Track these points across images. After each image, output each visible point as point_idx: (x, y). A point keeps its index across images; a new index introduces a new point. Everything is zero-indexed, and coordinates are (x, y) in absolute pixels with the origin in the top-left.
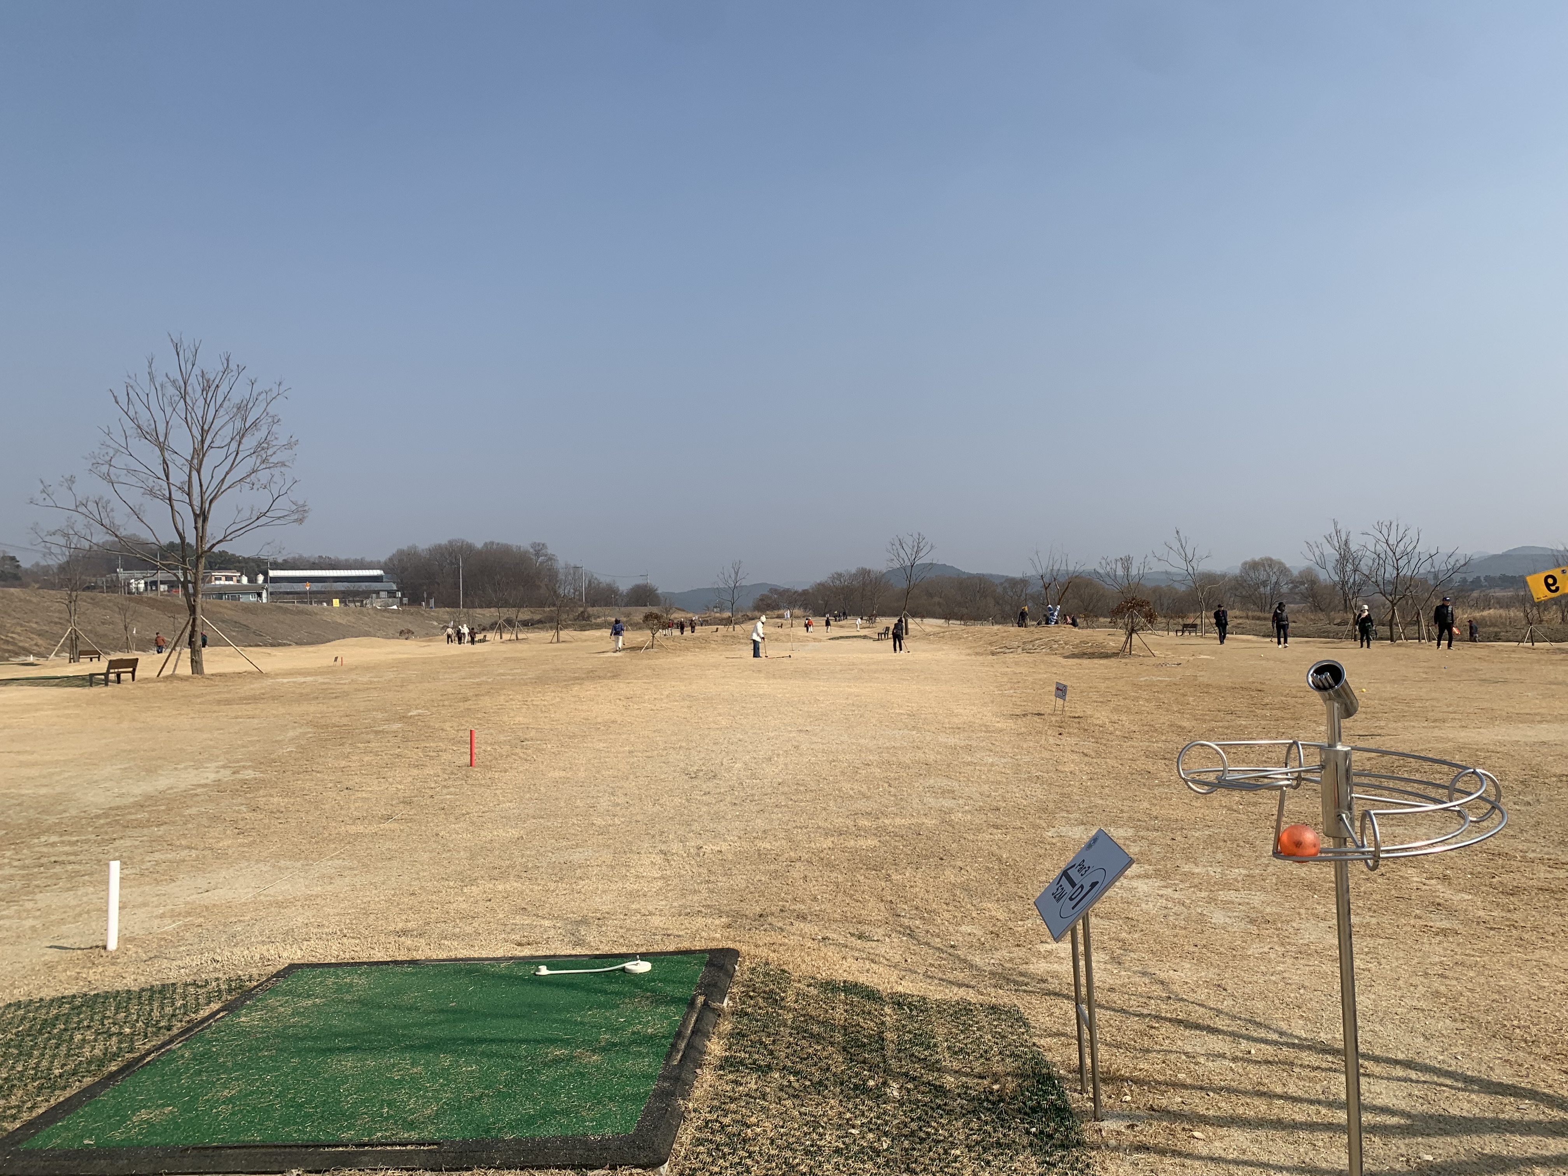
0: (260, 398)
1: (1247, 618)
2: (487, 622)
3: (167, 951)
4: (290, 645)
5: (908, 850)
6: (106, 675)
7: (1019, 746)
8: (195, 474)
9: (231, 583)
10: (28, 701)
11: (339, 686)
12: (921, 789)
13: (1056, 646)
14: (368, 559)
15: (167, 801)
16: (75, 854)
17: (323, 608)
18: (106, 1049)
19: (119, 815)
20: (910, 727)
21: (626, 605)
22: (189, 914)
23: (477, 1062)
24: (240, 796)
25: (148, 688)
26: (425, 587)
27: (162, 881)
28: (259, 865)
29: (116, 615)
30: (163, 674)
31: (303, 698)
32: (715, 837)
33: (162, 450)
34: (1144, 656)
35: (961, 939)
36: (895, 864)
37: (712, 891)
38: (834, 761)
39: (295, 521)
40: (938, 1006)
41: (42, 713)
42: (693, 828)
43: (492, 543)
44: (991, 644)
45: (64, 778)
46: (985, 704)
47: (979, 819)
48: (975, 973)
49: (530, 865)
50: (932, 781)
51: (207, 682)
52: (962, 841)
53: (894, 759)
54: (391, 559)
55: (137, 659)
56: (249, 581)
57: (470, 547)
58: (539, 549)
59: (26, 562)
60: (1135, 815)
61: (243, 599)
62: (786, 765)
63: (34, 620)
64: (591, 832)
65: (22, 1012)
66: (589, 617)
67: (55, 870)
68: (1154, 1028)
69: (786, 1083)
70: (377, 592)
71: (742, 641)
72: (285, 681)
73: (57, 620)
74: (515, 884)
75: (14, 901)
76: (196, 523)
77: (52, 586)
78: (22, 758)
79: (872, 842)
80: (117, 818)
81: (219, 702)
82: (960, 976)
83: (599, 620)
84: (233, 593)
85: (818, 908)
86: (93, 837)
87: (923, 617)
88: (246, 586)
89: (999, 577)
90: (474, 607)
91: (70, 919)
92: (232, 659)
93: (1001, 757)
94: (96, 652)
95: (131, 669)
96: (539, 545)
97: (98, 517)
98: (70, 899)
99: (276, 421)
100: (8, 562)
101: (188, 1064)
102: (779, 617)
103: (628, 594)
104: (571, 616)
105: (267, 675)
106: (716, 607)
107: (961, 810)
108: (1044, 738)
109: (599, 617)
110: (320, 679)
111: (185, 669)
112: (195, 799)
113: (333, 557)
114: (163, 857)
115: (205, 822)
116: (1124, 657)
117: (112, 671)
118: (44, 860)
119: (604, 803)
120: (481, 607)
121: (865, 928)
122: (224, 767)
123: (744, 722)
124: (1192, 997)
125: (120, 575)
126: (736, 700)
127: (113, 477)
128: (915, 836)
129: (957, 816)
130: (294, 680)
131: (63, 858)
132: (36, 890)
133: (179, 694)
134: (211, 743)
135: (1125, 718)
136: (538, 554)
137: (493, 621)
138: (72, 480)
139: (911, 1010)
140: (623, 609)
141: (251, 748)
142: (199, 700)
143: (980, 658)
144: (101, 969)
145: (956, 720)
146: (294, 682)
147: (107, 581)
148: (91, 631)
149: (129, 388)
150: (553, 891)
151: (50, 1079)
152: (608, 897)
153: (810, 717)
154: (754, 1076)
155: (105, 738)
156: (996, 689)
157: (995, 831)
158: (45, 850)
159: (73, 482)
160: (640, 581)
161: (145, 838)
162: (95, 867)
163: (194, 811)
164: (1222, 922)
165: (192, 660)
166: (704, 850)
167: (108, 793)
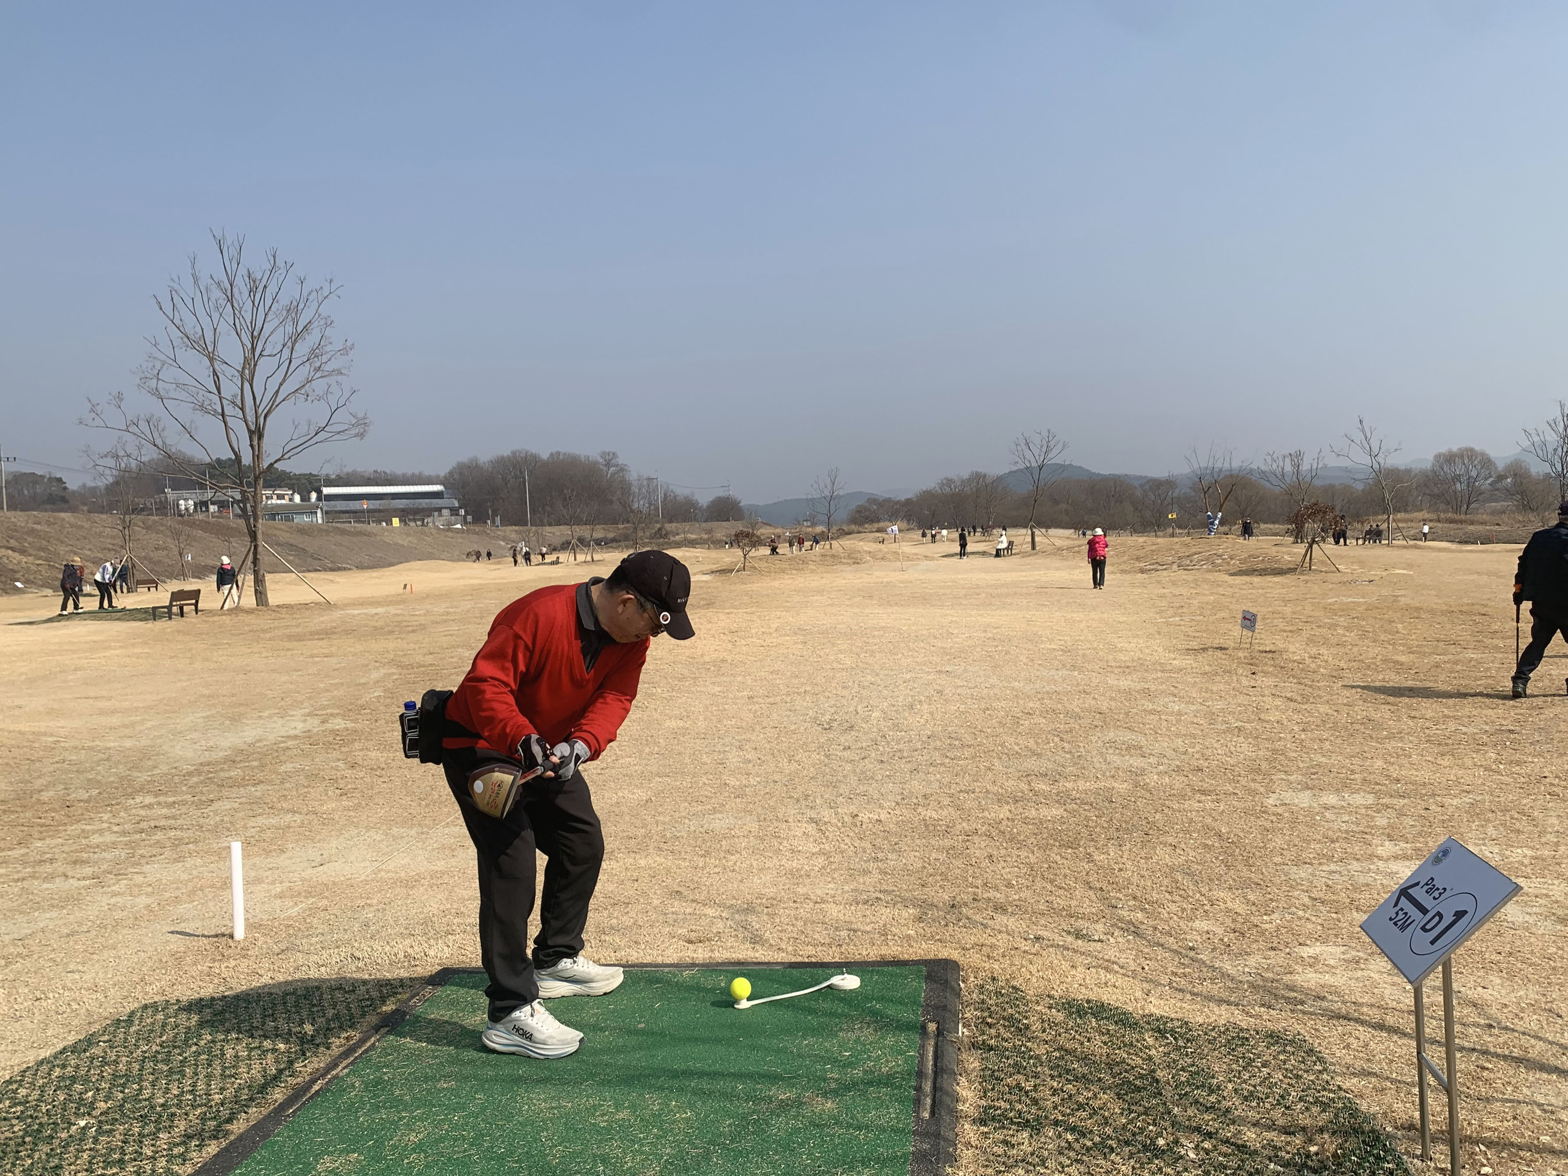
0: (311, 298)
1: (1439, 521)
2: (557, 542)
3: (298, 942)
4: (350, 569)
5: (1103, 821)
6: (170, 607)
7: (1207, 688)
8: (247, 385)
9: (283, 502)
10: (94, 638)
11: (416, 618)
12: (1100, 744)
13: (1220, 561)
14: (427, 473)
15: (259, 756)
16: (174, 817)
17: (383, 529)
18: (265, 1070)
19: (212, 773)
20: (1068, 666)
21: (706, 521)
22: (309, 894)
23: (692, 1106)
24: (335, 749)
25: (214, 622)
26: (489, 504)
27: (270, 851)
28: (371, 833)
29: (169, 540)
30: (226, 607)
31: (378, 632)
32: (868, 803)
33: (211, 360)
34: (1326, 572)
35: (1198, 938)
36: (1093, 840)
37: (883, 872)
38: (988, 709)
39: (356, 435)
40: (1206, 1034)
41: (112, 652)
42: (841, 791)
43: (558, 453)
44: (1138, 559)
45: (147, 729)
46: (1150, 636)
47: (1179, 782)
48: (1230, 984)
49: (668, 835)
50: (1111, 735)
51: (273, 615)
52: (1166, 810)
53: (1059, 706)
54: (451, 473)
55: (199, 591)
56: (302, 500)
57: (535, 458)
58: (609, 459)
59: (73, 484)
60: (1371, 777)
61: (297, 519)
62: (932, 713)
63: (88, 547)
64: (726, 794)
65: (160, 1016)
66: (666, 535)
67: (157, 837)
68: (1487, 1069)
69: (1063, 1144)
70: (439, 510)
71: (843, 560)
72: (356, 612)
73: (110, 546)
74: (658, 859)
75: (123, 874)
76: (251, 440)
77: (102, 510)
78: (101, 704)
79: (1057, 812)
80: (211, 775)
81: (290, 638)
82: (1215, 989)
83: (677, 538)
84: (286, 513)
85: (1017, 897)
86: (188, 797)
87: (1048, 527)
88: (298, 505)
89: (1137, 478)
90: (543, 525)
91: (185, 897)
92: (293, 587)
93: (1187, 703)
94: (153, 581)
95: (194, 601)
96: (609, 454)
97: (150, 437)
98: (178, 871)
99: (329, 324)
100: (55, 484)
101: (362, 1097)
102: (879, 530)
103: (708, 507)
104: (648, 534)
105: (335, 606)
106: (806, 521)
107: (1154, 770)
108: (1235, 679)
109: (678, 534)
110: (393, 610)
111: (249, 600)
112: (288, 753)
113: (388, 472)
114: (266, 822)
115: (302, 780)
116: (1302, 573)
117: (174, 603)
118: (144, 825)
119: (733, 759)
120: (550, 525)
121: (1080, 924)
122: (309, 715)
123: (871, 660)
124: (1520, 1025)
125: (168, 496)
126: (855, 634)
127: (162, 393)
128: (1106, 804)
129: (1152, 779)
130: (365, 611)
131: (162, 823)
132: (143, 861)
133: (246, 628)
134: (292, 687)
135: (1326, 652)
136: (608, 464)
137: (564, 539)
138: (120, 397)
139: (1175, 1039)
140: (704, 525)
141: (335, 693)
142: (268, 636)
143: (1128, 577)
144: (233, 963)
145: (1121, 657)
146: (365, 614)
147: (155, 502)
148: (145, 558)
149: (173, 293)
150: (703, 868)
151: (211, 1106)
152: (767, 878)
153: (947, 654)
154: (1026, 1135)
155: (180, 680)
156: (1158, 616)
157: (1203, 798)
158: (142, 813)
159: (121, 400)
160: (721, 493)
161: (243, 800)
162: (197, 833)
163: (288, 767)
164: (1520, 920)
165: (256, 591)
166: (860, 818)
167: (196, 746)
